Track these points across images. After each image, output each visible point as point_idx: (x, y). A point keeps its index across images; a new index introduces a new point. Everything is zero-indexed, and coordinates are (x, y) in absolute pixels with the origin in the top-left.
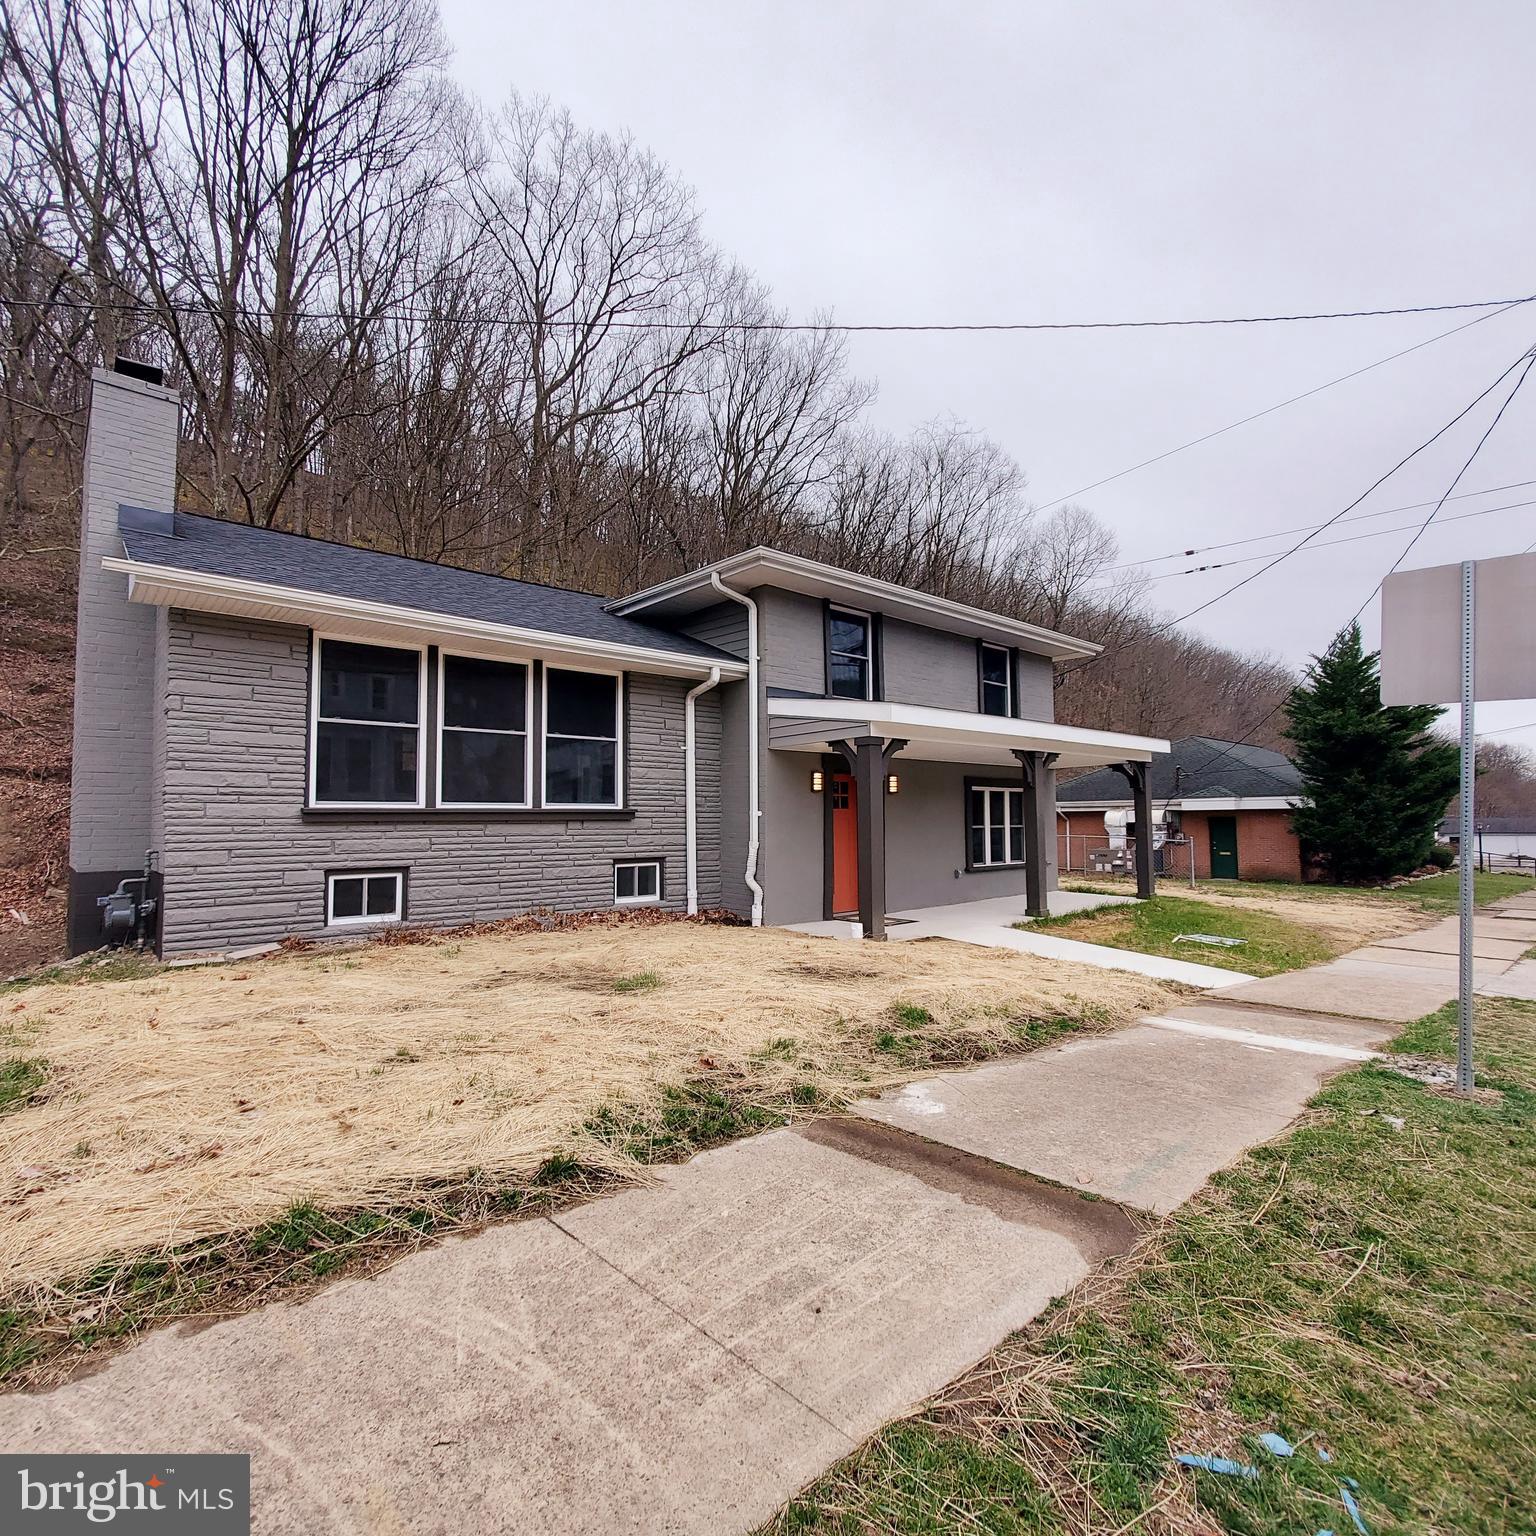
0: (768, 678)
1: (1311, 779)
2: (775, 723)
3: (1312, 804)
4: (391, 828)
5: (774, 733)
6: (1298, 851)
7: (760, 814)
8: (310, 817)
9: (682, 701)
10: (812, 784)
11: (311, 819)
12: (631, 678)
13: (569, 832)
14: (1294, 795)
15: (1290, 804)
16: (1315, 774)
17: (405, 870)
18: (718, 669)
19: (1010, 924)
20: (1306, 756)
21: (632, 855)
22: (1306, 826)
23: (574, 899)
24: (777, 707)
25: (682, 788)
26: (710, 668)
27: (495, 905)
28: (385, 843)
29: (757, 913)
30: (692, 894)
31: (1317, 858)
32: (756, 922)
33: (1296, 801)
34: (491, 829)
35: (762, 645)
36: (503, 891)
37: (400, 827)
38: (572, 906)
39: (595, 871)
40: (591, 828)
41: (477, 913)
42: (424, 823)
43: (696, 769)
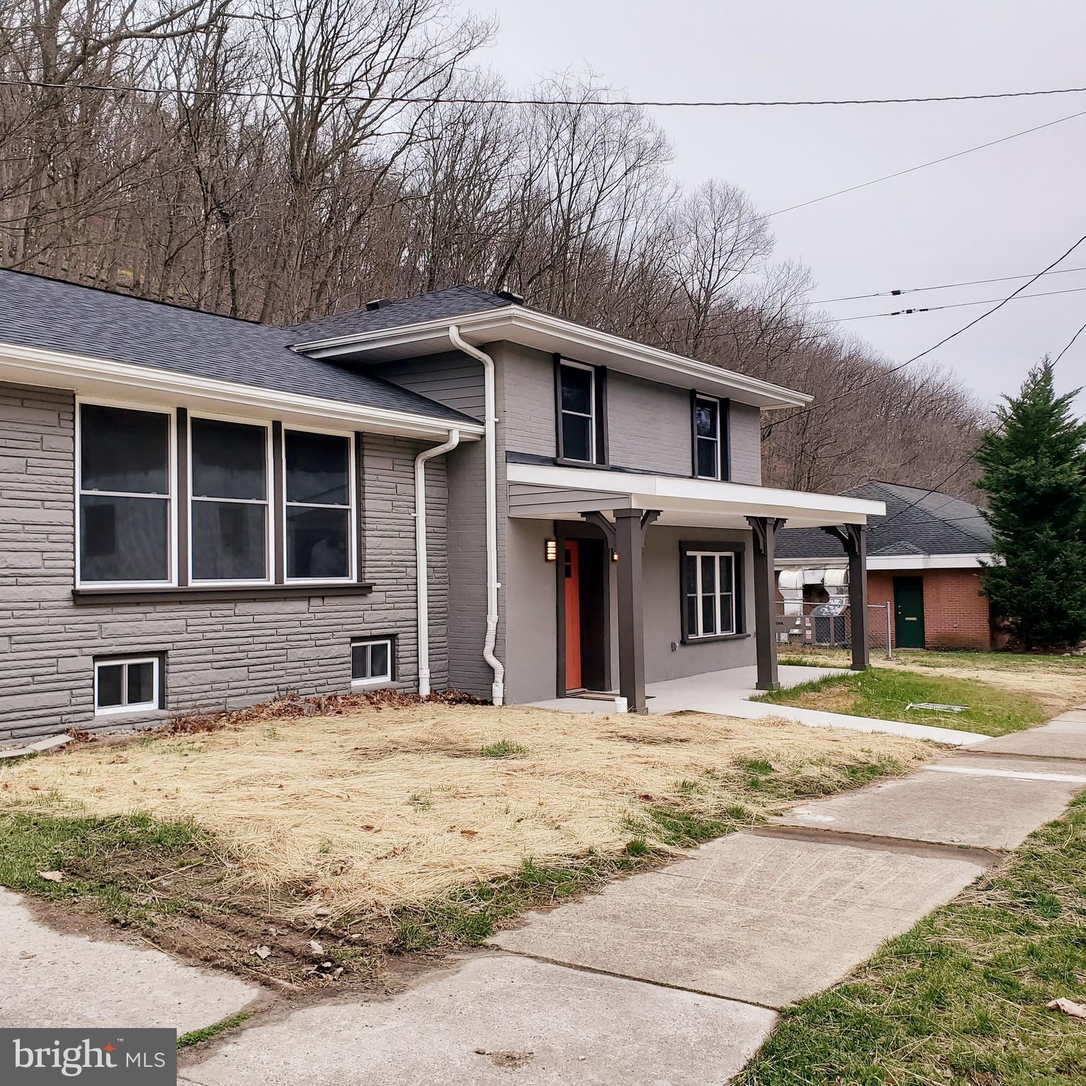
0: (507, 442)
1: (1002, 534)
2: (515, 490)
3: (1003, 563)
4: (150, 609)
5: (514, 501)
6: (986, 615)
7: (499, 585)
8: (80, 599)
9: (411, 463)
10: (546, 553)
11: (80, 601)
12: (365, 440)
13: (311, 609)
14: (984, 551)
15: (981, 562)
16: (1007, 529)
17: (162, 654)
18: (457, 431)
19: (748, 697)
20: (997, 509)
21: (367, 633)
22: (997, 587)
23: (316, 683)
24: (518, 473)
25: (414, 558)
26: (449, 431)
27: (244, 691)
28: (145, 626)
29: (498, 690)
30: (425, 673)
31: (1006, 623)
32: (498, 701)
33: (987, 558)
34: (242, 608)
35: (500, 407)
36: (252, 676)
37: (159, 608)
38: (313, 690)
39: (335, 651)
40: (333, 604)
41: (229, 700)
42: (181, 602)
43: (427, 538)
